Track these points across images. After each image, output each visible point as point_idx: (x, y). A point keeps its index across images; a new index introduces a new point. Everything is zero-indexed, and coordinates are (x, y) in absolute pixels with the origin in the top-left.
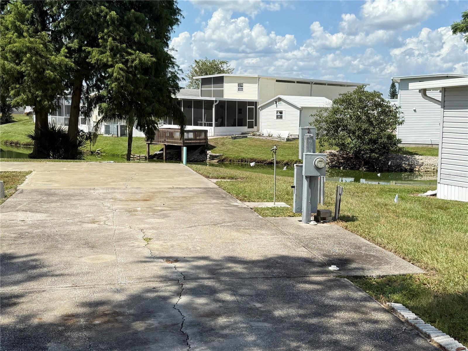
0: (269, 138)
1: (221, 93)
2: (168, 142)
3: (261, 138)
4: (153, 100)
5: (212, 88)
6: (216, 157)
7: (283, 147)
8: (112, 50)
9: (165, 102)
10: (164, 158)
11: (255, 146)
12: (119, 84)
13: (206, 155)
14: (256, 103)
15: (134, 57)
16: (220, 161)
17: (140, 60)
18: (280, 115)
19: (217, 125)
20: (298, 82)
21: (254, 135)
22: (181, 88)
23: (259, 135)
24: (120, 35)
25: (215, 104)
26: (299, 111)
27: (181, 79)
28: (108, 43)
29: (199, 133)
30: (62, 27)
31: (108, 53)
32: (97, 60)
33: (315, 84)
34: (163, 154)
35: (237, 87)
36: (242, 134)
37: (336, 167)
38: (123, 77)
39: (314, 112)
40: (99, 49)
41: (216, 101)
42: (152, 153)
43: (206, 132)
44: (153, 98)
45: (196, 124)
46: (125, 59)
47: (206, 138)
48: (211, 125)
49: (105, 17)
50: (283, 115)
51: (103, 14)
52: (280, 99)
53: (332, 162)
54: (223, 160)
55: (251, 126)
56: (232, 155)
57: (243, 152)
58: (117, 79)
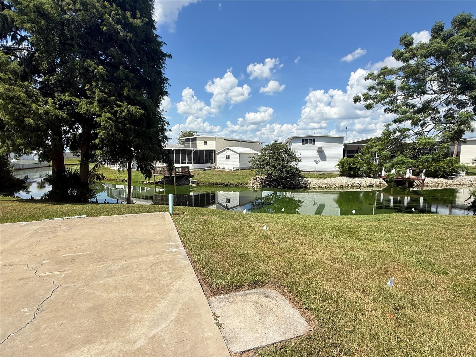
0: (223, 170)
1: (196, 146)
2: (166, 174)
3: (219, 170)
4: (144, 147)
5: (191, 144)
6: (195, 182)
7: (232, 175)
8: (100, 101)
9: (154, 149)
10: (164, 184)
11: (217, 175)
12: (108, 132)
13: (189, 181)
14: (214, 151)
15: (123, 108)
16: (197, 184)
17: (128, 111)
18: (228, 157)
19: (194, 163)
20: (234, 141)
21: (215, 168)
22: (169, 138)
23: (217, 168)
24: (109, 89)
25: (193, 152)
26: (238, 155)
27: (168, 130)
28: (96, 95)
29: (184, 169)
30: (53, 81)
31: (95, 104)
32: (87, 110)
33: (242, 141)
34: (163, 181)
35: (204, 143)
36: (208, 167)
37: (265, 186)
38: (111, 125)
39: (251, 155)
40: (88, 100)
41: (193, 150)
42: (157, 180)
43: (188, 167)
44: (143, 145)
45: (182, 163)
46: (114, 110)
47: (189, 171)
48: (191, 163)
49: (93, 71)
50: (230, 157)
51: (91, 68)
52: (228, 149)
53: (262, 183)
54: (199, 184)
55: (212, 163)
56: (204, 180)
57: (210, 178)
58: (106, 128)
